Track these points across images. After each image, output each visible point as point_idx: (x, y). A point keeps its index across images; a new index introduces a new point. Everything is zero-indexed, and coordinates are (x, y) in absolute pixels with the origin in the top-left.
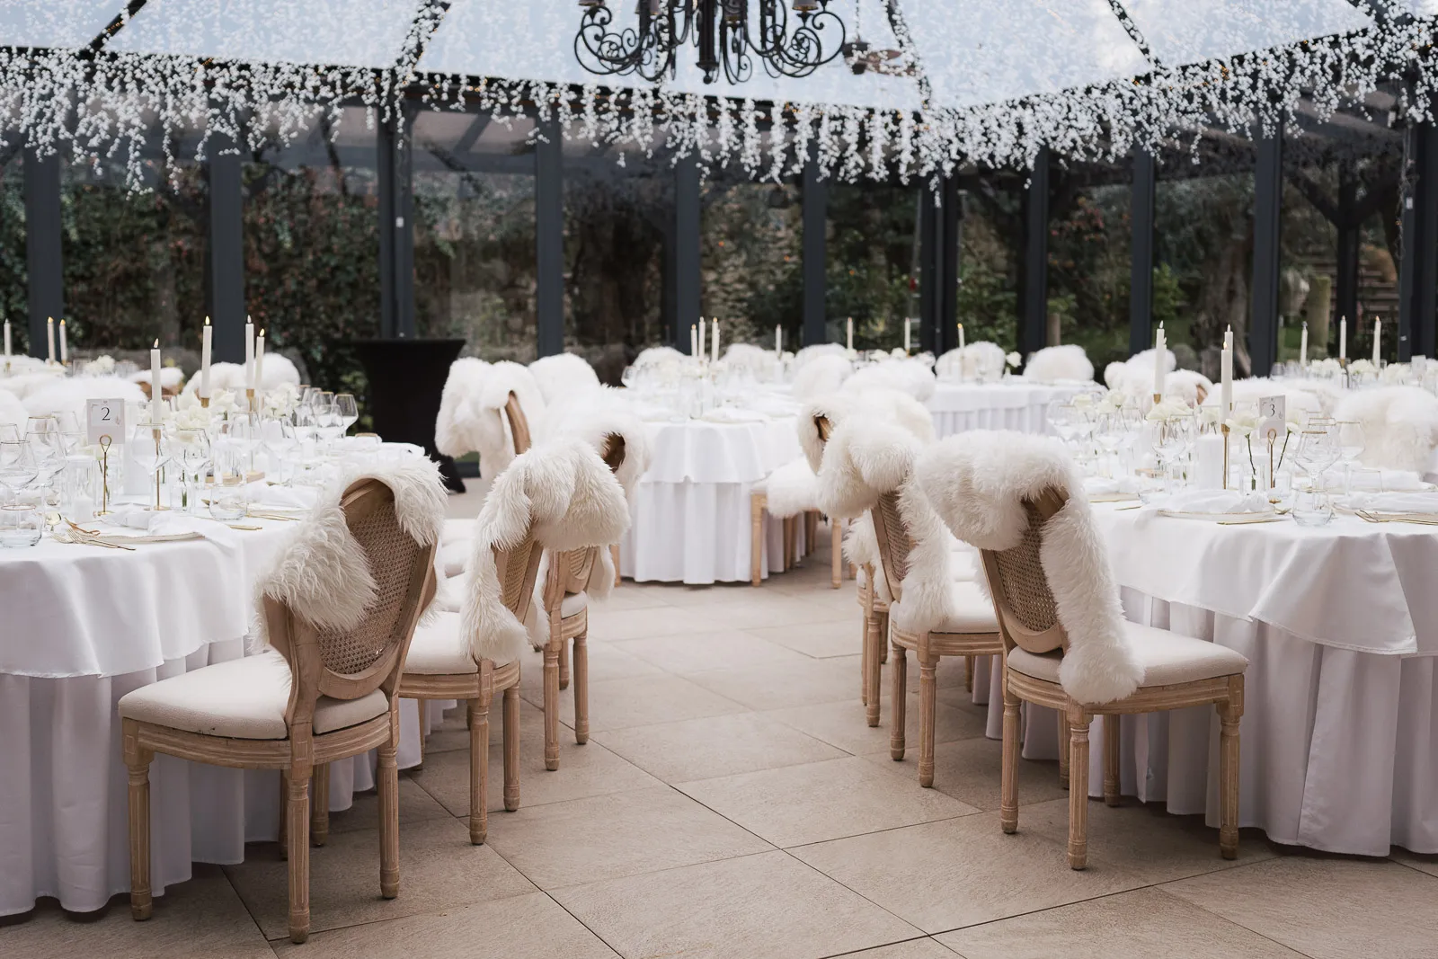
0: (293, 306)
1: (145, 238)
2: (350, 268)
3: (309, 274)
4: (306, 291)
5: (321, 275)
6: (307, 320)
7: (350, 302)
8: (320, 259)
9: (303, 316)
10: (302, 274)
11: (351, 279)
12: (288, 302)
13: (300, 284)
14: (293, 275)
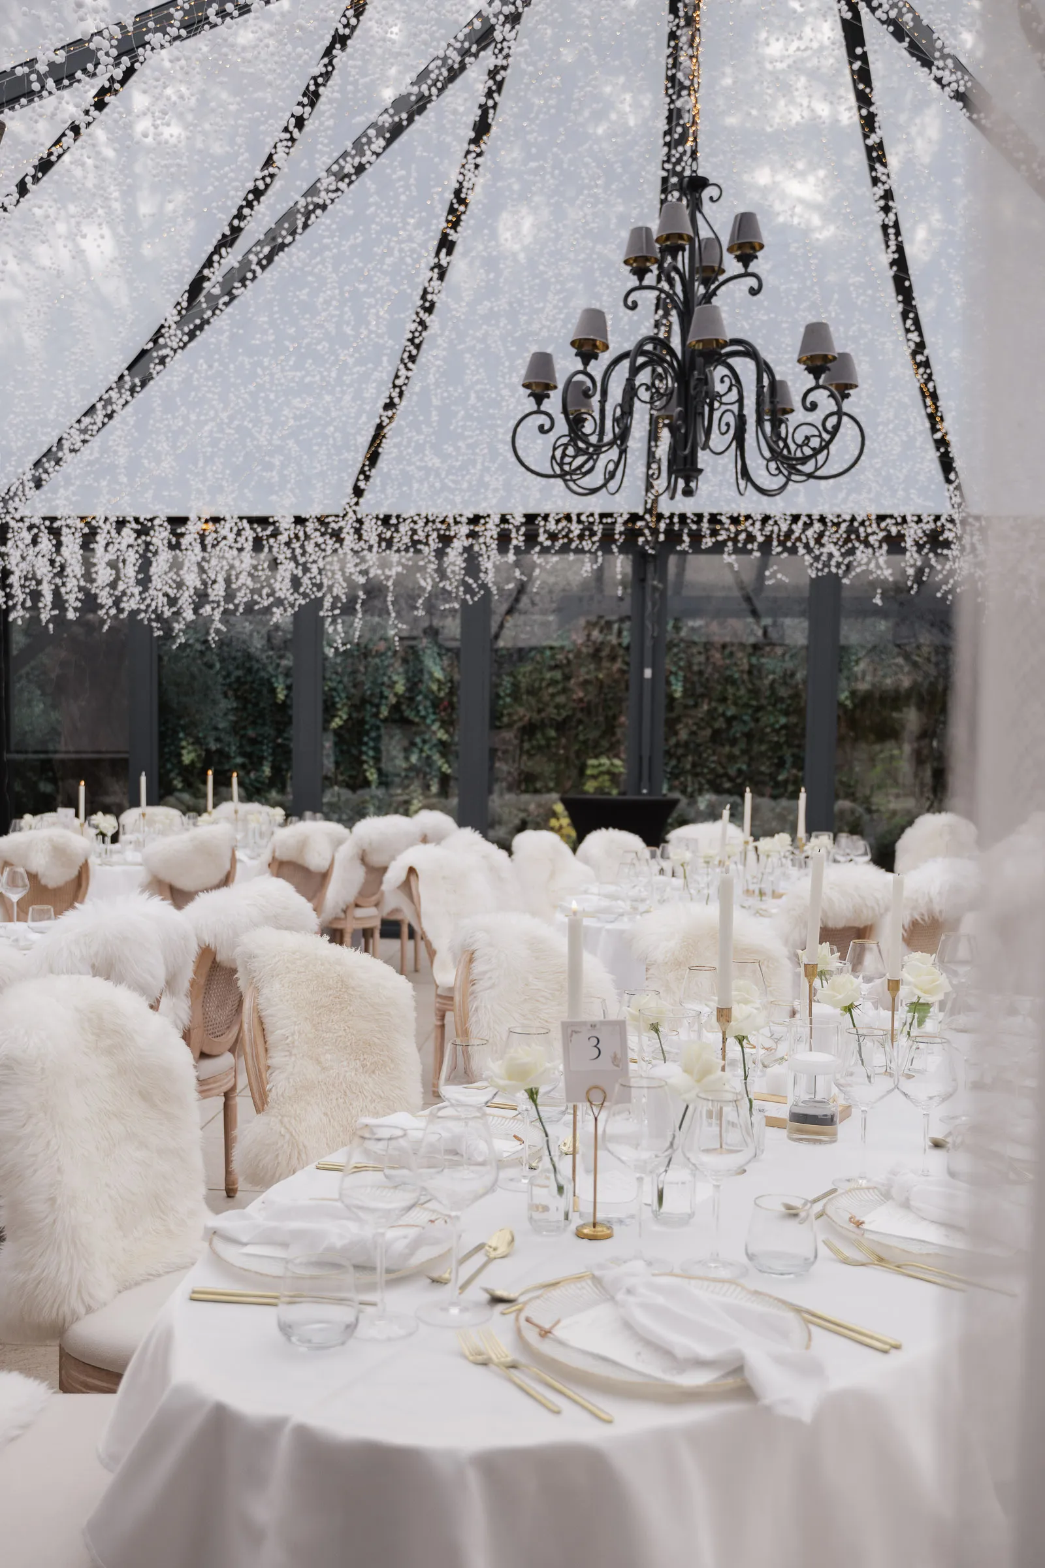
0: (685, 755)
1: (551, 690)
2: (746, 718)
3: (703, 724)
4: (699, 741)
5: (717, 725)
6: (699, 770)
7: (743, 752)
8: (715, 709)
9: (694, 765)
10: (696, 724)
11: (746, 729)
12: (680, 751)
13: (693, 733)
14: (686, 725)
